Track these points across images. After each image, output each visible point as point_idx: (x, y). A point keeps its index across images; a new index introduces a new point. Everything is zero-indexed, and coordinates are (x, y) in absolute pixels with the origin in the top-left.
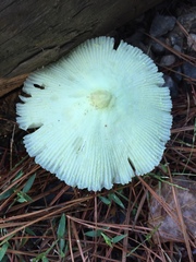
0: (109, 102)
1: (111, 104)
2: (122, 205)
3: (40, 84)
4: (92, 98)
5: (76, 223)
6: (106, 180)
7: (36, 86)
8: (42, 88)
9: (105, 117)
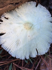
0: (31, 27)
1: (32, 28)
2: (32, 62)
3: (7, 17)
4: (25, 25)
5: (16, 66)
6: (27, 56)
7: (5, 18)
8: (7, 19)
9: (29, 33)
